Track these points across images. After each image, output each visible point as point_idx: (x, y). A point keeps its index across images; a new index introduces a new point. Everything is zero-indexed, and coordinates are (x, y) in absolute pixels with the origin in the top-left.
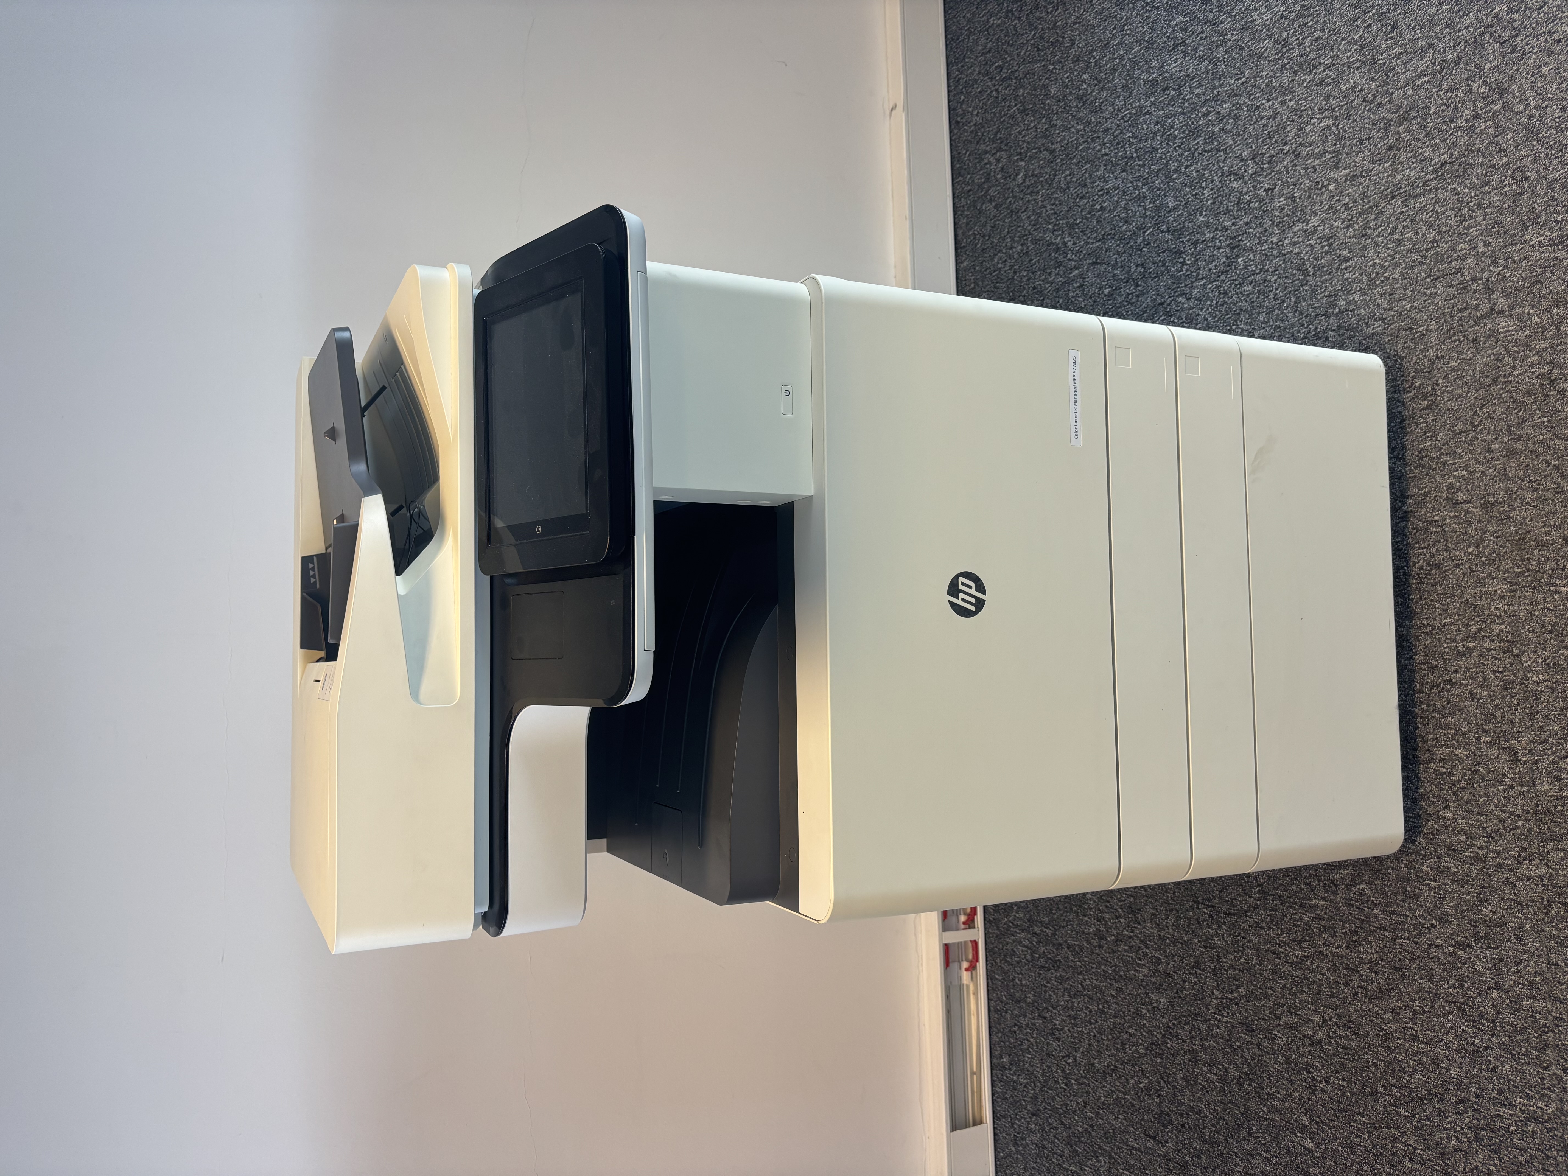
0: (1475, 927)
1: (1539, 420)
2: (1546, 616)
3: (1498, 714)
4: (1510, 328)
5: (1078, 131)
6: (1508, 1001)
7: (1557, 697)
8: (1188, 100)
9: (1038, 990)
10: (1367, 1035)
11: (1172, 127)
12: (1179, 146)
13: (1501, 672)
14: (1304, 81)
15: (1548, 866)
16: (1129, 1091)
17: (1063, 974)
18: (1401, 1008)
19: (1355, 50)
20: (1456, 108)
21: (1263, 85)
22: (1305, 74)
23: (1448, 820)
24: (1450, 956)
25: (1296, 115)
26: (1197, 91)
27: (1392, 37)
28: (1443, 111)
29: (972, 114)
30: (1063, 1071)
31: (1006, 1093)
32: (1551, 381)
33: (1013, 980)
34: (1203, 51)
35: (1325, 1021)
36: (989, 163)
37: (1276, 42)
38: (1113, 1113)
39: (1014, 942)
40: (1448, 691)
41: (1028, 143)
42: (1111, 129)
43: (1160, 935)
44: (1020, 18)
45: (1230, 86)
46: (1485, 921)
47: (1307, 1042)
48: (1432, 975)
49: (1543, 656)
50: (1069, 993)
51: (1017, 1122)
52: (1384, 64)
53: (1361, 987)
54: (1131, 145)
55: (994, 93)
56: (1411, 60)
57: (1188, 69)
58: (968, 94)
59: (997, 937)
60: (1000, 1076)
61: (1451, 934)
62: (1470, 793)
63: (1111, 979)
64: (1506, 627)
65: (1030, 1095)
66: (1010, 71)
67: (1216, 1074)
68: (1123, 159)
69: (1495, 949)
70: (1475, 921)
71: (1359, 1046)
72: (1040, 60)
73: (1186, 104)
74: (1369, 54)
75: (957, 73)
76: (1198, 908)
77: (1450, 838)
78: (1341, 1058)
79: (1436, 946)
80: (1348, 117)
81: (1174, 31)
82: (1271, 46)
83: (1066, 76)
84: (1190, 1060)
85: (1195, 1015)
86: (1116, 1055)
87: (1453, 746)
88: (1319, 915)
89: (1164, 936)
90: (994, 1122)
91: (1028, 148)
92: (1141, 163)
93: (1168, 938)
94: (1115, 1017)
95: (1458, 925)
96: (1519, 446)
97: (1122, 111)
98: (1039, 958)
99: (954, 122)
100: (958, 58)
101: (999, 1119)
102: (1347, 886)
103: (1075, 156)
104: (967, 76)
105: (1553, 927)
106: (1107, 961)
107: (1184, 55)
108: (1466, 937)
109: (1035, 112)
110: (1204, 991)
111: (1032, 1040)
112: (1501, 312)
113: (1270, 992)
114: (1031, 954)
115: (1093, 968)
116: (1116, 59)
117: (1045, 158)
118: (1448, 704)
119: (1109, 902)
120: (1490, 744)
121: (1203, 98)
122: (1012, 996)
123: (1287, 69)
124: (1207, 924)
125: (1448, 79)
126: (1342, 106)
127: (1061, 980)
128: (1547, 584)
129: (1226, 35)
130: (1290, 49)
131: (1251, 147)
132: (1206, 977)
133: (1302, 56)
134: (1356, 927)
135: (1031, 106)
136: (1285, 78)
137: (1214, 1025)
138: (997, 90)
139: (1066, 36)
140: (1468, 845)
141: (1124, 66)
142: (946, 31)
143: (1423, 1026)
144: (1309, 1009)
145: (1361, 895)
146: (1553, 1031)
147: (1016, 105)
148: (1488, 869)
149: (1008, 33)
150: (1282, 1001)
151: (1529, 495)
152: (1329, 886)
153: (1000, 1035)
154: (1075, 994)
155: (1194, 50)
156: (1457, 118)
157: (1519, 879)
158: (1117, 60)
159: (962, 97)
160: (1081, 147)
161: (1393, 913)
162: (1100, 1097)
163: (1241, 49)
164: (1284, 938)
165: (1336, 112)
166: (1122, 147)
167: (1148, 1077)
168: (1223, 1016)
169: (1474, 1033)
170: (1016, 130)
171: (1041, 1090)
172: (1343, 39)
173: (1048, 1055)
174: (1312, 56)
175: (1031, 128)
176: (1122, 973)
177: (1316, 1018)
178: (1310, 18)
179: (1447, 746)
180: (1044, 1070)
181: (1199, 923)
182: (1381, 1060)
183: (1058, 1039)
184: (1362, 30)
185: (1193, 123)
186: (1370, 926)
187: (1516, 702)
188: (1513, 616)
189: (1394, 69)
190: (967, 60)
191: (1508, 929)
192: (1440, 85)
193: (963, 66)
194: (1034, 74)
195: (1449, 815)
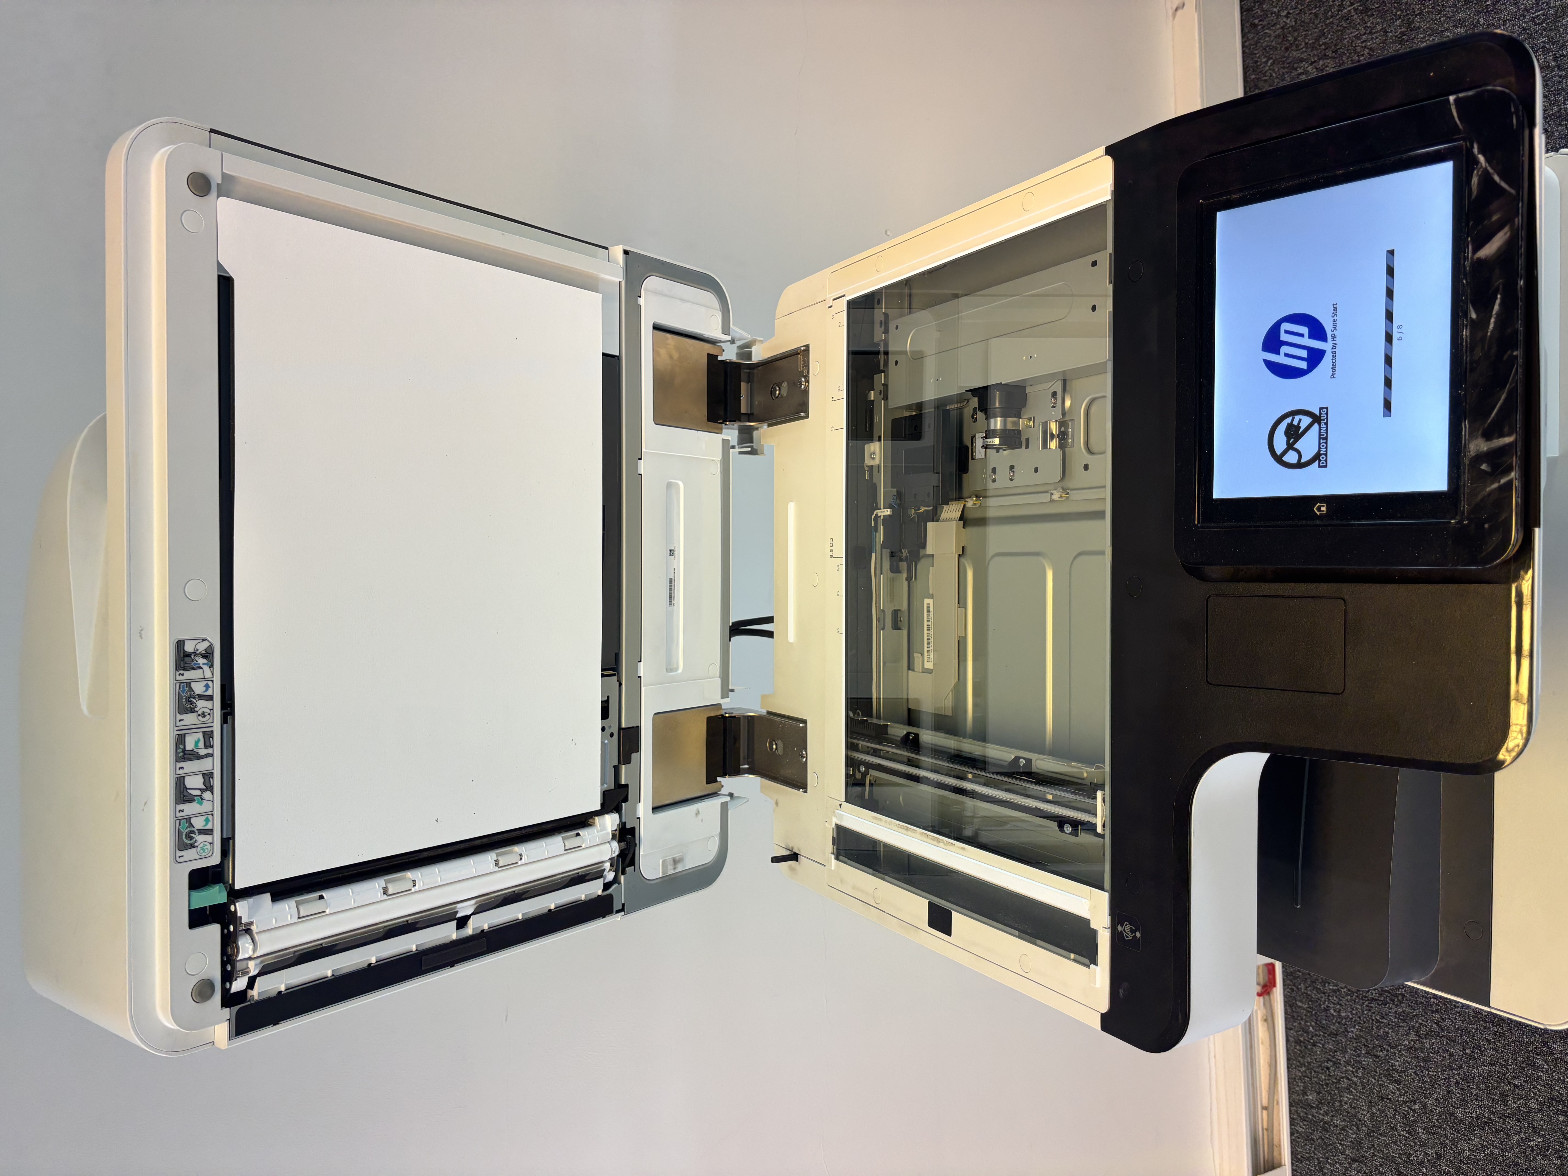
9: (1367, 1025)
29: (1278, 15)
30: (1405, 1117)
33: (1326, 1010)
51: (1328, 1166)
65: (1350, 1139)
86: (1490, 1107)
90: (1292, 1164)
94: (1491, 1064)
99: (1248, 25)
101: (1301, 1162)
111: (1356, 1080)
122: (1324, 1027)
162: (1463, 1150)
171: (1368, 1134)
173: (1381, 1098)
175: (1378, 32)
180: (1373, 1113)
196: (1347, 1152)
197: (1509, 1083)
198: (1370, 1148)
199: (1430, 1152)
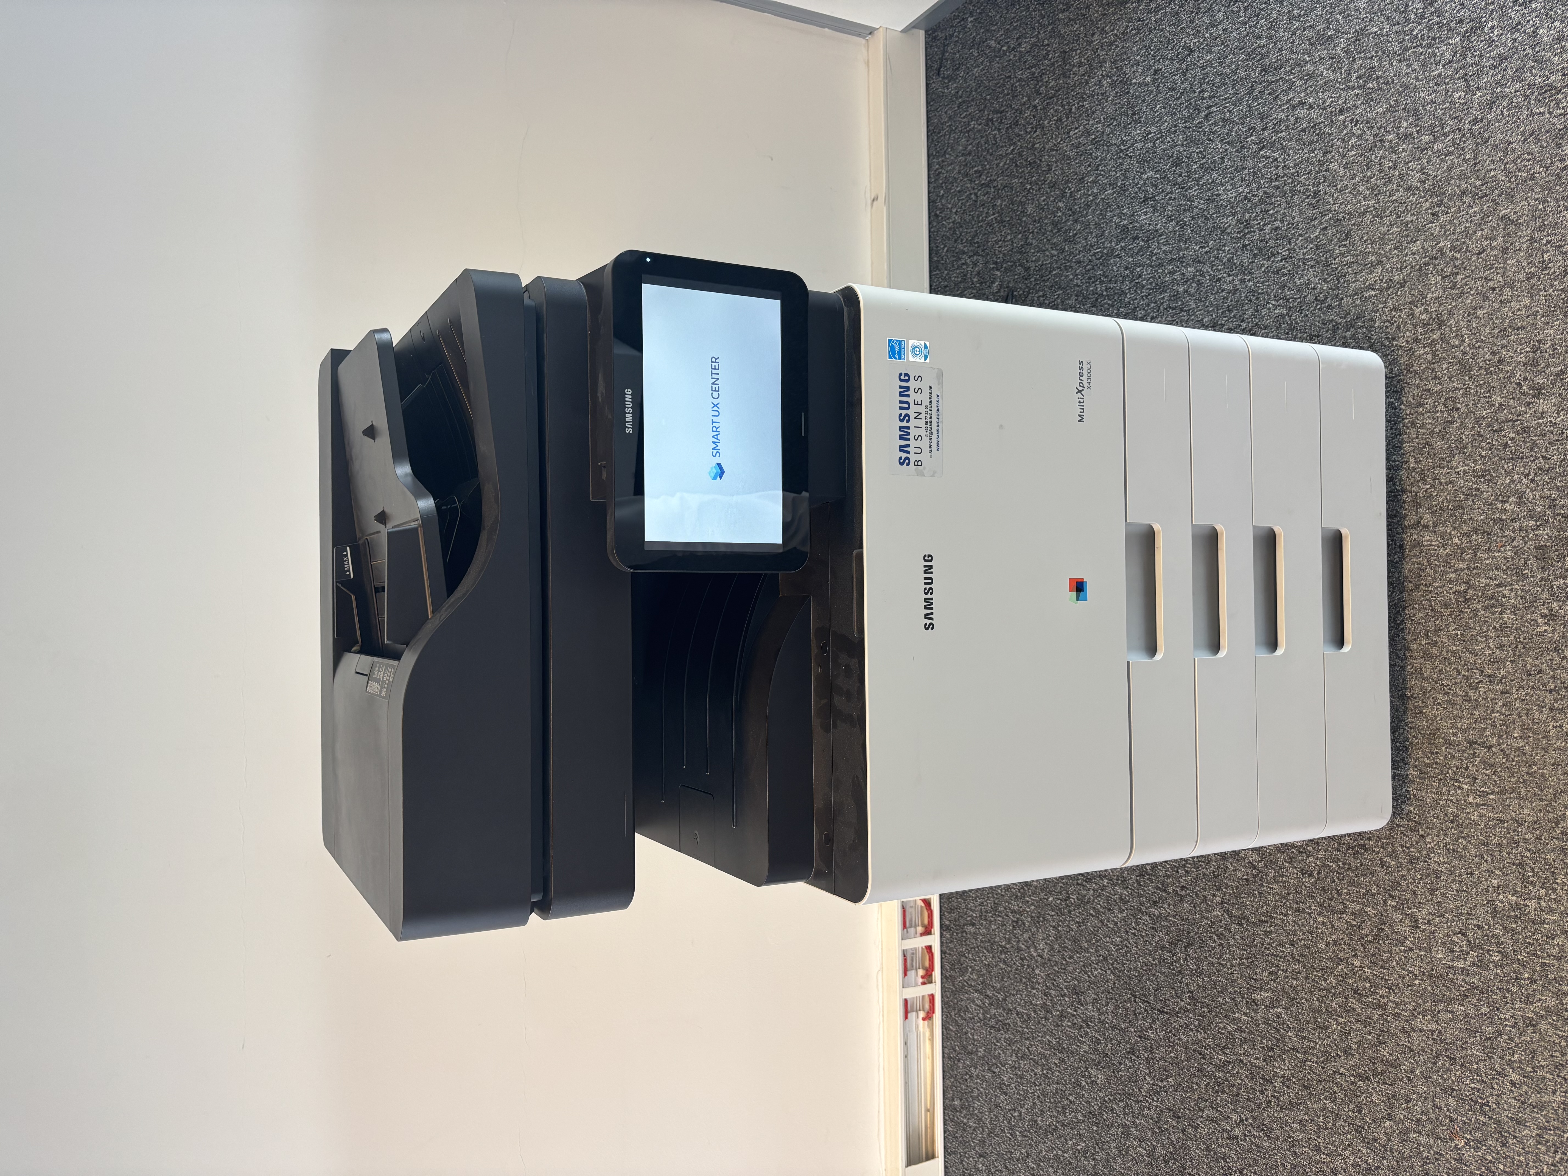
0: (1374, 1063)
1: (1454, 632)
2: (1449, 807)
3: (1404, 883)
4: (1433, 543)
5: (1053, 256)
6: (1397, 1132)
7: (1454, 880)
8: (1156, 254)
9: (988, 1047)
10: (1278, 1138)
11: (1140, 276)
12: (1146, 296)
13: (1408, 848)
14: (1263, 265)
15: (1438, 1024)
16: (1068, 1150)
17: (1011, 1036)
18: (1307, 1121)
19: (1311, 248)
20: (1398, 327)
21: (1225, 260)
22: (1264, 259)
23: (1356, 967)
24: (1351, 1084)
25: (1254, 296)
26: (1164, 248)
27: (1345, 245)
28: (1387, 327)
29: (951, 211)
30: (1009, 1122)
31: (957, 1133)
32: (1466, 599)
33: (966, 1033)
34: (1171, 212)
35: (1242, 1121)
36: (965, 264)
37: (1239, 221)
38: (1052, 1167)
39: (968, 1000)
40: (1362, 854)
41: (1004, 254)
42: (1084, 263)
43: (1100, 1019)
44: (1000, 129)
45: (1195, 251)
46: (1383, 1060)
47: (1226, 1135)
48: (1335, 1097)
49: (1445, 842)
50: (1016, 1054)
51: (965, 1159)
52: (1337, 269)
53: (1274, 1097)
54: (1102, 282)
55: (973, 196)
56: (1361, 271)
57: (1157, 225)
58: (948, 190)
59: (952, 992)
60: (951, 1117)
61: (1353, 1066)
62: (1376, 948)
63: (1055, 1049)
64: (1414, 809)
65: (978, 1138)
66: (988, 179)
67: (1145, 1149)
68: (1093, 294)
69: (1390, 1085)
70: (1374, 1059)
71: (1269, 1147)
72: (1018, 176)
73: (1154, 258)
74: (1323, 256)
75: (937, 166)
76: (1135, 1001)
77: (1356, 983)
78: (1253, 1154)
79: (1340, 1074)
80: (1301, 311)
81: (1145, 183)
82: (1234, 223)
83: (1042, 199)
84: (1122, 1133)
85: (1129, 1095)
86: (1057, 1117)
87: (1363, 903)
88: (1241, 1027)
89: (1104, 1020)
90: (945, 1157)
91: (1004, 260)
92: (1110, 302)
93: (1107, 1023)
94: (1058, 1084)
95: (1360, 1060)
96: (1434, 651)
97: (1095, 248)
98: (990, 1018)
99: (933, 214)
100: (938, 152)
101: (950, 1154)
102: (1266, 1007)
103: (1048, 279)
104: (947, 172)
105: (1440, 1076)
106: (1052, 1033)
107: (1154, 210)
108: (1366, 1071)
109: (1011, 226)
110: (1137, 1075)
111: (982, 1090)
112: (1426, 527)
113: (1195, 1087)
114: (983, 1014)
115: (1039, 1036)
116: (1090, 195)
117: (1020, 274)
118: (1361, 865)
119: (1055, 980)
120: (1395, 909)
121: (1169, 256)
122: (964, 1048)
123: (1247, 250)
124: (1143, 1017)
125: (1393, 298)
126: (1296, 299)
127: (1010, 1042)
128: (1451, 779)
129: (1194, 202)
130: (1251, 232)
131: (1212, 315)
132: (1140, 1064)
133: (1261, 241)
134: (1272, 1044)
135: (1008, 219)
136: (1246, 258)
137: (1145, 1107)
138: (976, 194)
139: (1043, 160)
140: (1372, 992)
141: (1098, 205)
142: (928, 122)
143: (1325, 1140)
144: (1229, 1108)
145: (1278, 1017)
146: (1433, 1164)
147: (994, 214)
148: (1388, 1016)
149: (988, 140)
150: (1206, 1097)
151: (1440, 697)
152: (1251, 1004)
153: (952, 1080)
154: (1022, 1057)
155: (1164, 207)
156: (1399, 338)
157: (1413, 1030)
158: (1091, 198)
159: (942, 192)
160: (1054, 272)
161: (1304, 1038)
162: (1042, 1151)
163: (1206, 219)
164: (1210, 1041)
165: (1290, 303)
166: (1093, 282)
167: (1085, 1142)
168: (1153, 1100)
169: (1367, 1153)
170: (993, 239)
171: (988, 1134)
172: (1300, 235)
173: (997, 1106)
174: (1271, 243)
175: (1008, 241)
176: (1065, 1045)
177: (1234, 1117)
178: (1272, 207)
179: (1359, 903)
180: (992, 1118)
181: (1135, 1014)
182: (1287, 1162)
183: (1005, 1093)
184: (1318, 231)
185: (1160, 277)
186: (1284, 1045)
187: (1419, 876)
188: (1421, 800)
189: (1345, 276)
190: (947, 156)
191: (1401, 1070)
192: (1385, 302)
193: (943, 161)
194: (1012, 188)
195: (1357, 963)
196: (977, 1149)
197: (1067, 1099)
198: (989, 1146)
199: (1023, 1151)
